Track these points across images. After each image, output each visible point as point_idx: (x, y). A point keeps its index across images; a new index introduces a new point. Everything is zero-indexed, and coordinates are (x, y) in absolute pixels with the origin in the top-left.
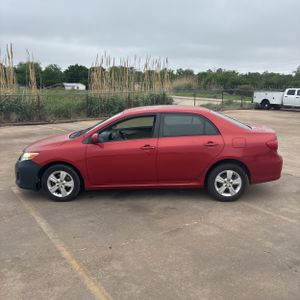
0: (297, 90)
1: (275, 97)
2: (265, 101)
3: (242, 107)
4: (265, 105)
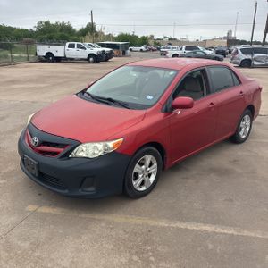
0: (76, 43)
1: (58, 51)
2: (49, 54)
3: (28, 60)
4: (49, 58)
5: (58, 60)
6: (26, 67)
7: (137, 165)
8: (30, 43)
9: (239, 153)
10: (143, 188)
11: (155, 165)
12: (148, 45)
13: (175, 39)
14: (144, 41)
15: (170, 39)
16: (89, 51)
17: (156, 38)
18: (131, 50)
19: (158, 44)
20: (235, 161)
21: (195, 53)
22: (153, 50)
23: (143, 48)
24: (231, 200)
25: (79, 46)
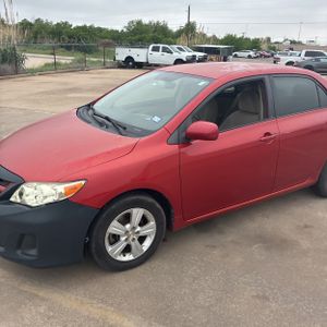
0: (161, 46)
1: (140, 55)
2: (129, 59)
3: (104, 66)
4: (129, 63)
5: (139, 65)
6: (99, 73)
7: (115, 223)
8: (108, 45)
9: (320, 214)
10: (129, 257)
11: (152, 223)
12: (260, 49)
13: (300, 43)
14: (255, 45)
15: (293, 42)
16: (176, 55)
17: (273, 41)
18: (236, 56)
19: (274, 49)
20: (306, 227)
21: (318, 60)
22: (265, 56)
23: (252, 53)
24: (266, 298)
25: (165, 50)
